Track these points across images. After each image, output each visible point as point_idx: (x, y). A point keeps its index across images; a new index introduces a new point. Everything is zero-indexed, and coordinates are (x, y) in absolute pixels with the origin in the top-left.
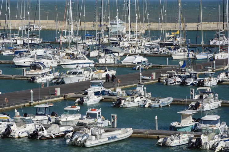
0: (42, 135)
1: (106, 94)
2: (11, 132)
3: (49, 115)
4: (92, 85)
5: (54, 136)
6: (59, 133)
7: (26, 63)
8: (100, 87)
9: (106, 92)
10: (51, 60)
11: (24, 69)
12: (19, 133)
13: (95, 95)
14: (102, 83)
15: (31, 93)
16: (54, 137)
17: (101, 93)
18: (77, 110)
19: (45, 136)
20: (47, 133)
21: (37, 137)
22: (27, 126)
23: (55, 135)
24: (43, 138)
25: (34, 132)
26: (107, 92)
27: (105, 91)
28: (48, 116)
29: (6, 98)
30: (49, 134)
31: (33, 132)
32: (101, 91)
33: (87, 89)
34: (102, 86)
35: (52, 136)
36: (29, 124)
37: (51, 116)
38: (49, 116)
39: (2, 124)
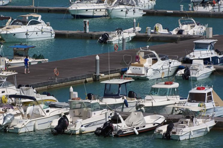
0: (118, 130)
1: (219, 62)
2: (68, 124)
3: (126, 96)
4: (196, 48)
5: (138, 131)
6: (144, 126)
7: (88, 11)
8: (210, 51)
9: (219, 60)
10: (133, 7)
11: (85, 22)
12: (82, 126)
13: (205, 63)
14: (213, 45)
15: (96, 60)
16: (137, 133)
17: (211, 60)
18: (174, 89)
19: (124, 132)
20: (126, 126)
21: (112, 134)
22: (93, 114)
23: (140, 129)
24: (121, 135)
25: (105, 124)
26: (220, 58)
27: (216, 58)
28: (123, 98)
29: (56, 70)
30: (130, 127)
31: (103, 125)
32: (212, 57)
33: (189, 54)
34: (213, 49)
35: (134, 132)
36: (96, 112)
37: (128, 98)
38: (125, 98)
39: (50, 112)
